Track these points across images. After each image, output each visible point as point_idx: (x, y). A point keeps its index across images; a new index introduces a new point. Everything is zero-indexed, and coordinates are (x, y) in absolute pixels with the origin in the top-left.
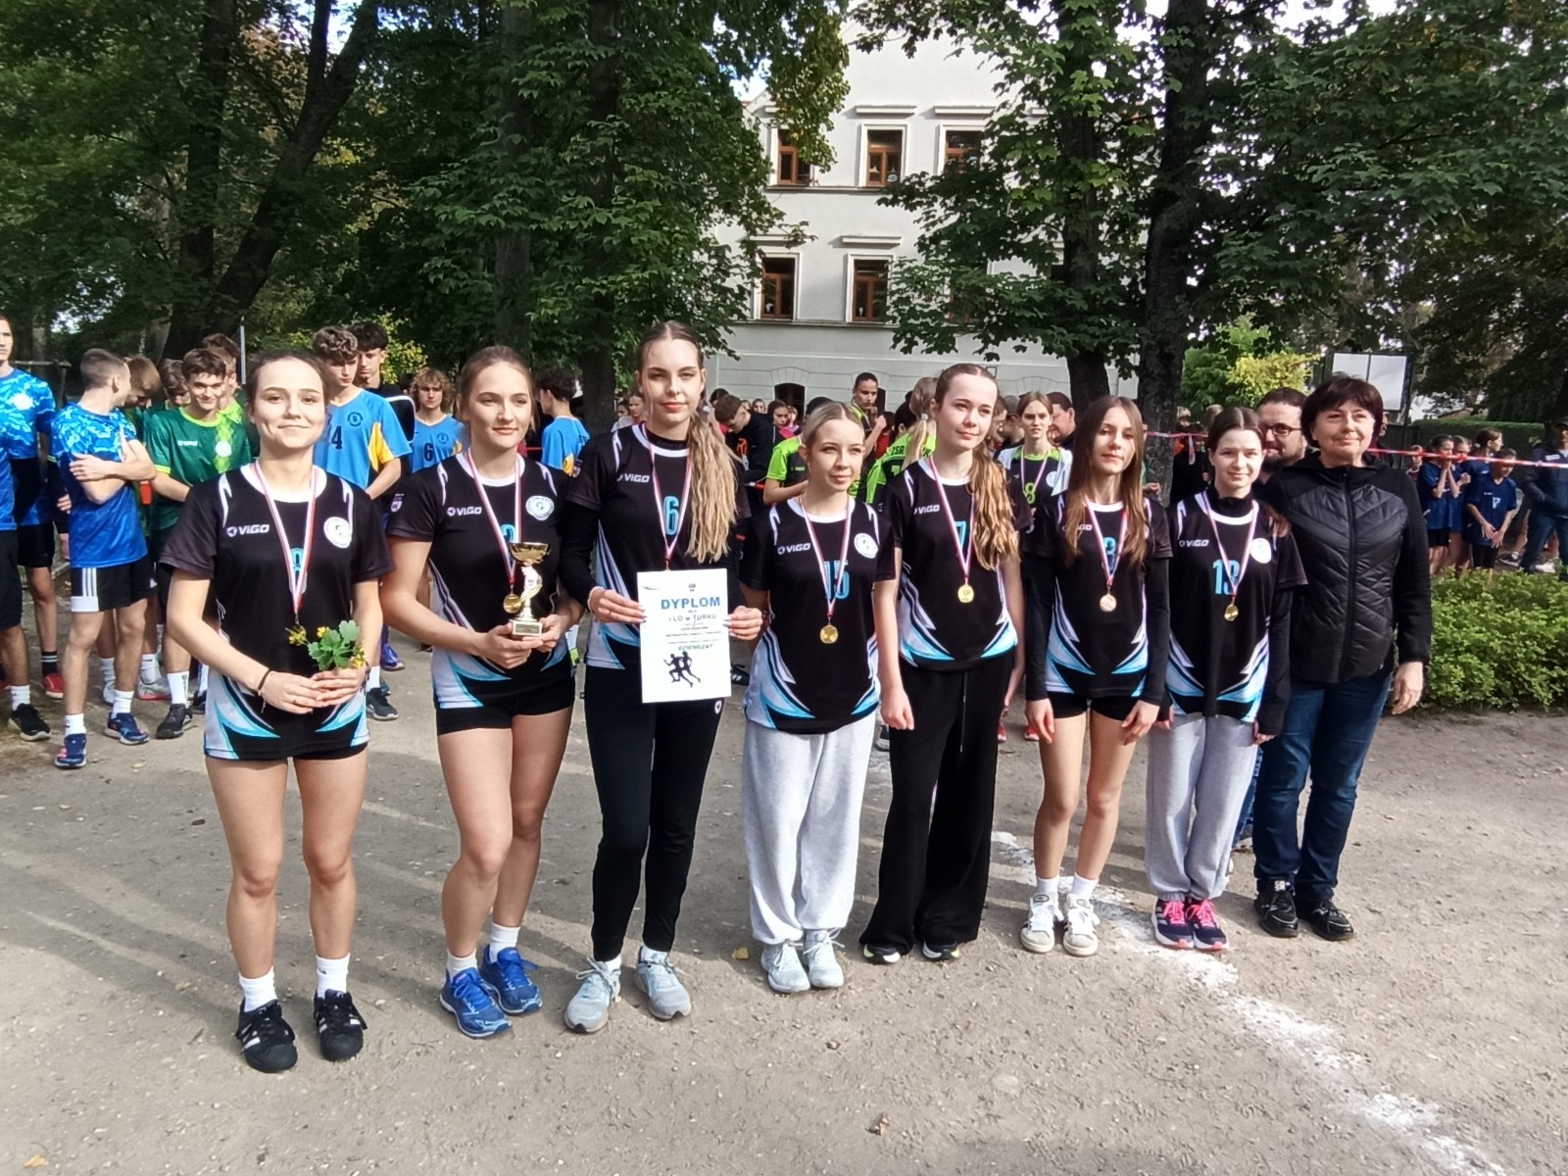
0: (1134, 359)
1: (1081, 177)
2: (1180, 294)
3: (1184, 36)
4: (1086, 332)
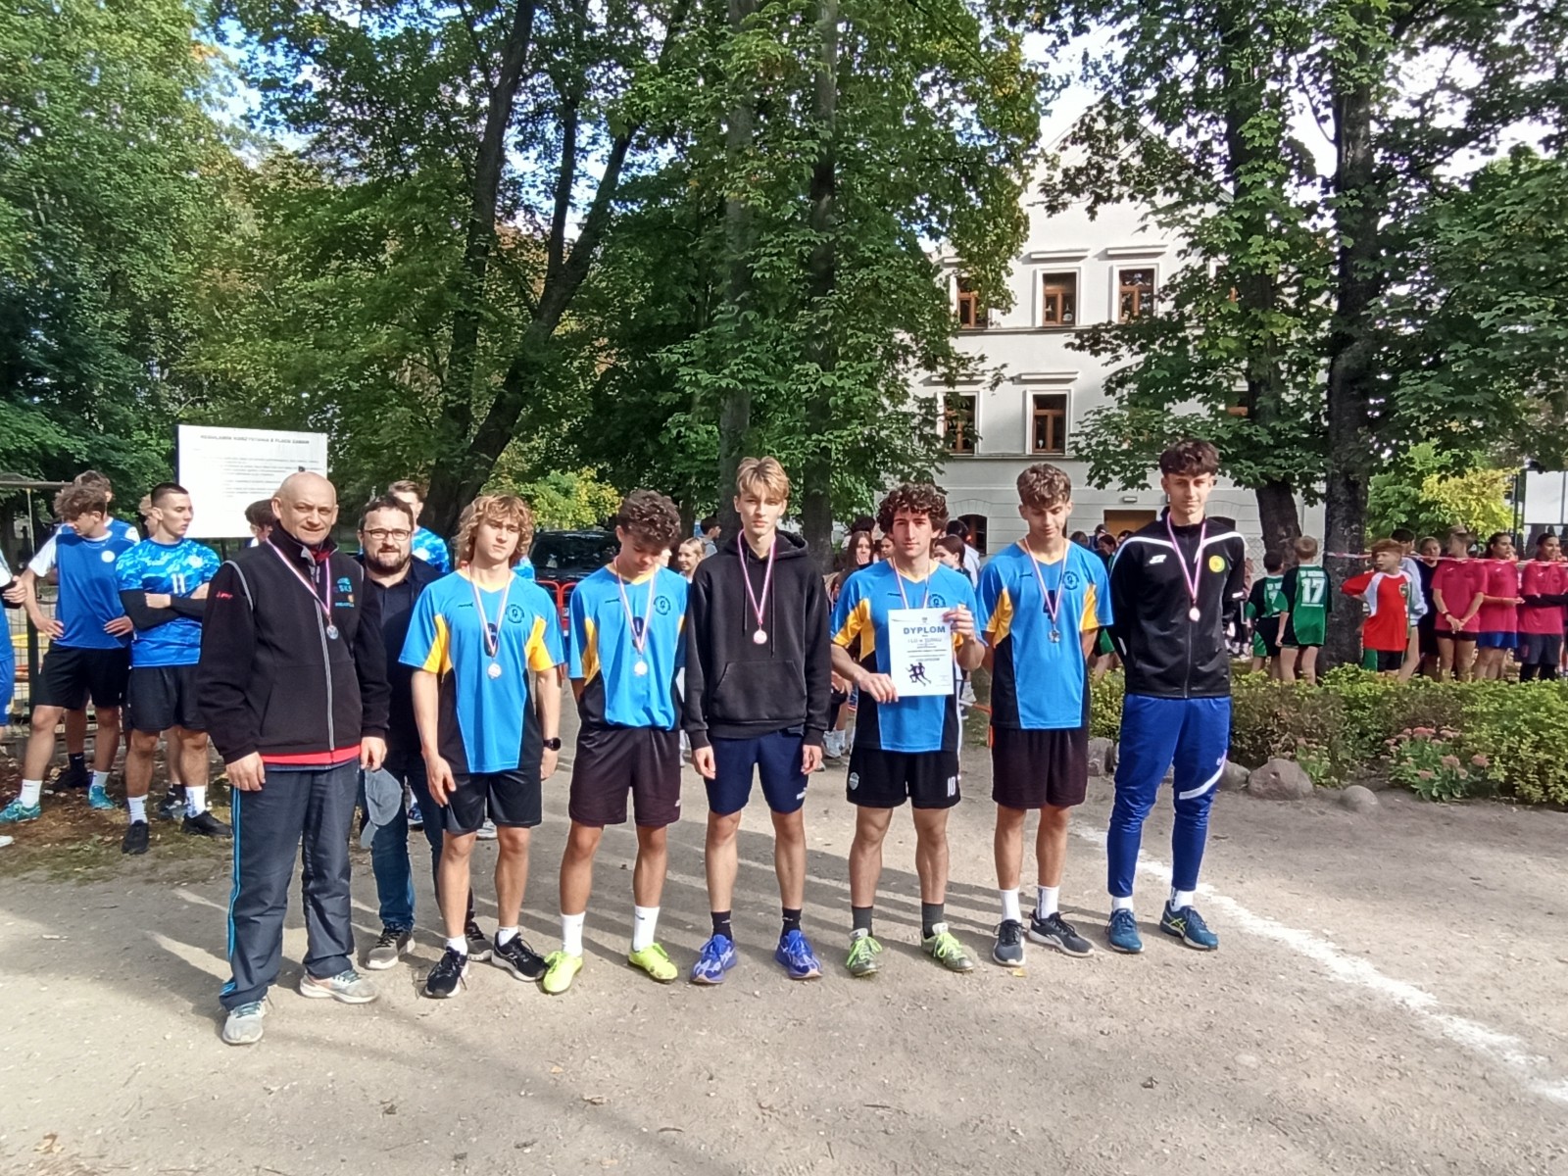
0: (1320, 487)
1: (1261, 325)
2: (1362, 425)
3: (1352, 198)
4: (1273, 464)
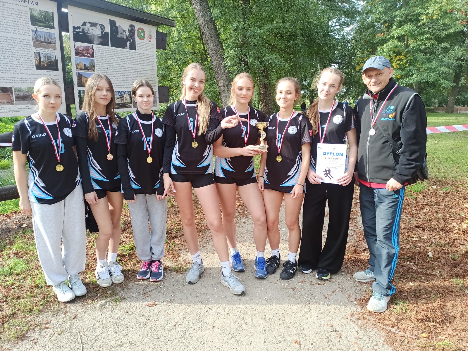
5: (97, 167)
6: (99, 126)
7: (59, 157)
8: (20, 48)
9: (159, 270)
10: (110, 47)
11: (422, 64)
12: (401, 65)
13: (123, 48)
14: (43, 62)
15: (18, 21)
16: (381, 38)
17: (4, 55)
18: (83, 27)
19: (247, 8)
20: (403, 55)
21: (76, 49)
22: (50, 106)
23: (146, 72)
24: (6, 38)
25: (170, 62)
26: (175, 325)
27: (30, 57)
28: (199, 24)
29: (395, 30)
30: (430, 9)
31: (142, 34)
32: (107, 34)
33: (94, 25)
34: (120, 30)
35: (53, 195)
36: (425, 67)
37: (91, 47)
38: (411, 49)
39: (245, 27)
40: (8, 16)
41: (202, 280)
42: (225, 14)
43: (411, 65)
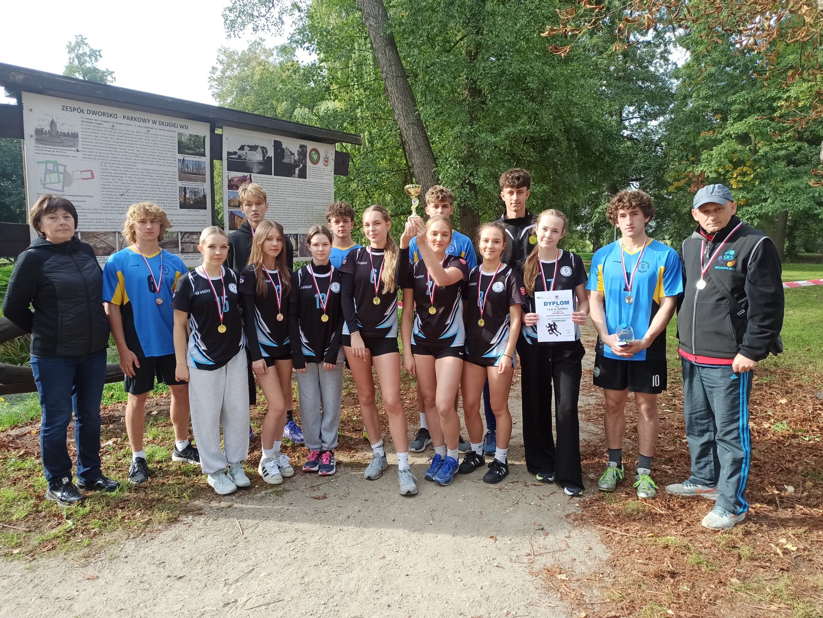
5: (266, 330)
6: (269, 281)
7: (221, 317)
8: (164, 183)
9: (330, 462)
10: (273, 176)
11: (782, 181)
12: (746, 182)
13: (290, 177)
14: (189, 199)
15: (163, 149)
16: (708, 138)
17: (144, 192)
18: (240, 152)
19: (474, 102)
20: (749, 167)
21: (229, 181)
22: (215, 257)
23: (319, 207)
24: (148, 171)
25: (354, 185)
26: (349, 517)
27: (174, 194)
28: (399, 129)
29: (732, 124)
30: (792, 91)
31: (315, 157)
32: (270, 158)
33: (253, 148)
34: (287, 153)
35: (214, 359)
36: (789, 185)
37: (249, 176)
38: (763, 156)
39: (472, 132)
40: (152, 145)
41: (384, 477)
42: (441, 113)
43: (764, 183)
